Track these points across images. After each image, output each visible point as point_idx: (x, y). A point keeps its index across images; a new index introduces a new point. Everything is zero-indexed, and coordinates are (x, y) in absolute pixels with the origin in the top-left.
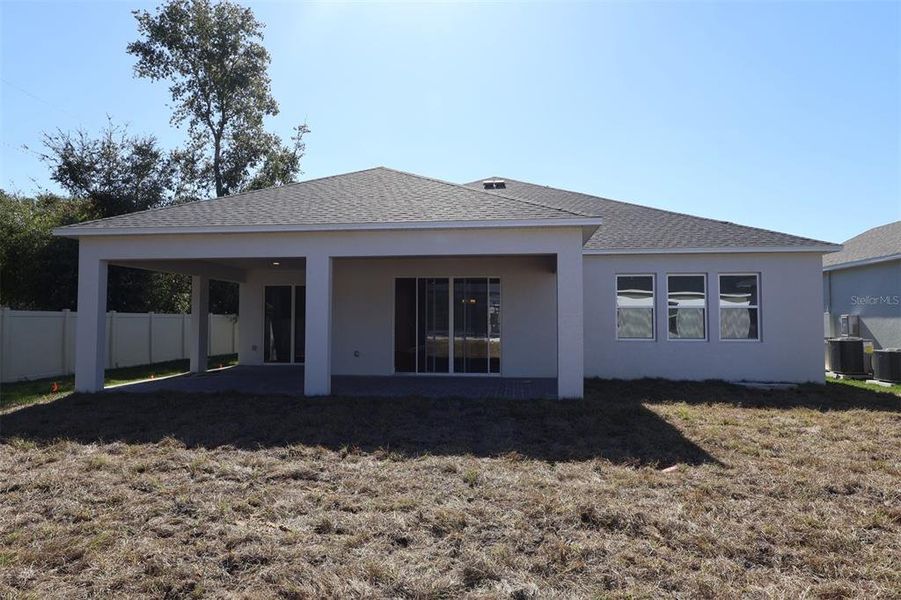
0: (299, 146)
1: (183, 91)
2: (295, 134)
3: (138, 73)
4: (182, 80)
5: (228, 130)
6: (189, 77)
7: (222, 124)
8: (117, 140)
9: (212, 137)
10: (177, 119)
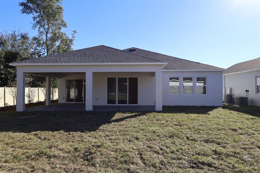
0: (73, 37)
1: (36, 18)
2: (73, 33)
3: (22, 12)
4: (36, 15)
5: (50, 31)
6: (38, 14)
7: (48, 29)
8: (16, 34)
9: (45, 33)
10: (34, 27)
